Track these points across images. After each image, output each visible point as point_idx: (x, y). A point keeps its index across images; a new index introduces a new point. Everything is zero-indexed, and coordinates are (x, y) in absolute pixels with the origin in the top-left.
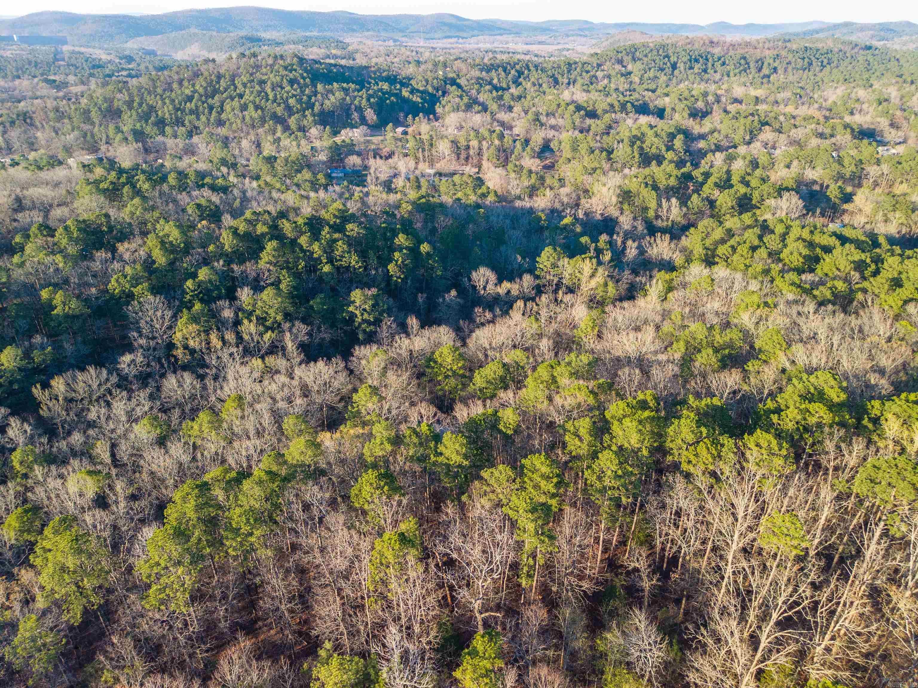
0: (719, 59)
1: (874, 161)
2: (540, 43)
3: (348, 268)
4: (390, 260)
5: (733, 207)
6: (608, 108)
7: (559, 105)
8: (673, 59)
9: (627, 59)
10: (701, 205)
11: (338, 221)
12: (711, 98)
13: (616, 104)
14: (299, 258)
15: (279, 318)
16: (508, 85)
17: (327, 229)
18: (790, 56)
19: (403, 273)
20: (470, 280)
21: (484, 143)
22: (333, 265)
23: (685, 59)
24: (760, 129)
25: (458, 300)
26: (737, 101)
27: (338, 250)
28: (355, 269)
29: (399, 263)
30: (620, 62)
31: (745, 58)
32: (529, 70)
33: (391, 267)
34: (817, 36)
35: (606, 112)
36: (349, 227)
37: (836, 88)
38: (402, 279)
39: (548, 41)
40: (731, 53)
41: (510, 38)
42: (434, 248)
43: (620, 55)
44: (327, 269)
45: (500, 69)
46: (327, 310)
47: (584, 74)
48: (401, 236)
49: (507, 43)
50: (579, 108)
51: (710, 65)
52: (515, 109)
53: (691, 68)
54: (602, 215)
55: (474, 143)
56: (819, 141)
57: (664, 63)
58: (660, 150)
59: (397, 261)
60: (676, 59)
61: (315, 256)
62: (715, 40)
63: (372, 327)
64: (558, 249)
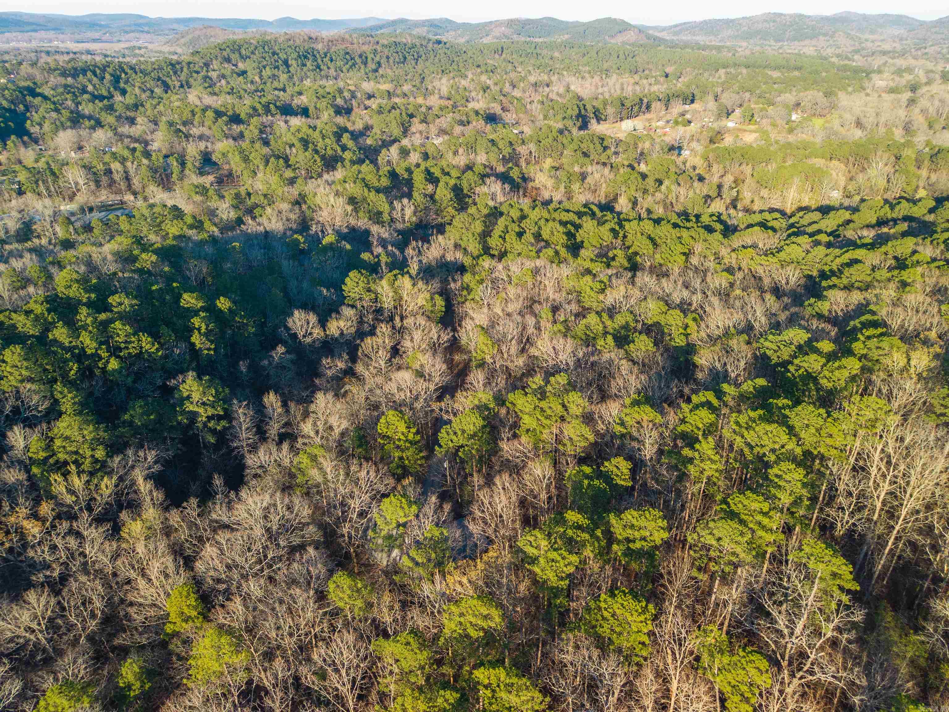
0: (326, 56)
1: (520, 142)
2: (94, 41)
3: (140, 355)
4: (190, 330)
5: (451, 200)
6: (251, 111)
7: (193, 113)
8: (283, 56)
9: (234, 57)
10: (424, 201)
11: (93, 296)
12: (346, 94)
13: (258, 106)
14: (66, 361)
15: (100, 453)
16: (109, 92)
17: (84, 311)
18: (386, 51)
19: (212, 342)
20: (287, 329)
21: (129, 164)
22: (118, 357)
23: (295, 55)
24: (410, 122)
25: (288, 356)
26: (370, 97)
27: (118, 335)
28: (150, 354)
29: (203, 330)
30: (228, 60)
31: (347, 53)
32: (126, 74)
33: (196, 339)
34: (382, 31)
35: (251, 116)
36: (113, 300)
37: (440, 79)
38: (215, 350)
39: (104, 38)
40: (333, 49)
41: (51, 34)
42: (234, 302)
43: (225, 53)
44: (113, 364)
45: (89, 74)
46: (154, 420)
47: (195, 75)
48: (186, 296)
49: (50, 41)
50: (219, 114)
51: (319, 61)
52: (139, 120)
53: (305, 65)
54: (347, 226)
55: (116, 166)
56: (462, 128)
57: (275, 61)
58: (336, 151)
59: (199, 329)
60: (285, 56)
61: (89, 352)
62: (313, 36)
63: (224, 423)
64: (364, 272)
